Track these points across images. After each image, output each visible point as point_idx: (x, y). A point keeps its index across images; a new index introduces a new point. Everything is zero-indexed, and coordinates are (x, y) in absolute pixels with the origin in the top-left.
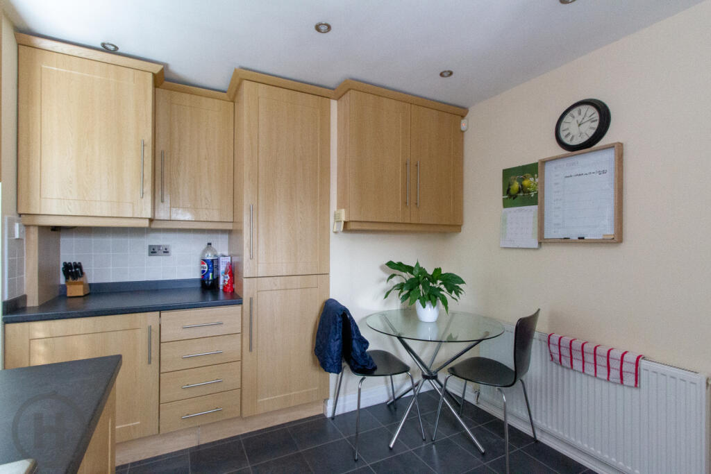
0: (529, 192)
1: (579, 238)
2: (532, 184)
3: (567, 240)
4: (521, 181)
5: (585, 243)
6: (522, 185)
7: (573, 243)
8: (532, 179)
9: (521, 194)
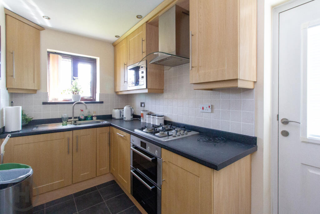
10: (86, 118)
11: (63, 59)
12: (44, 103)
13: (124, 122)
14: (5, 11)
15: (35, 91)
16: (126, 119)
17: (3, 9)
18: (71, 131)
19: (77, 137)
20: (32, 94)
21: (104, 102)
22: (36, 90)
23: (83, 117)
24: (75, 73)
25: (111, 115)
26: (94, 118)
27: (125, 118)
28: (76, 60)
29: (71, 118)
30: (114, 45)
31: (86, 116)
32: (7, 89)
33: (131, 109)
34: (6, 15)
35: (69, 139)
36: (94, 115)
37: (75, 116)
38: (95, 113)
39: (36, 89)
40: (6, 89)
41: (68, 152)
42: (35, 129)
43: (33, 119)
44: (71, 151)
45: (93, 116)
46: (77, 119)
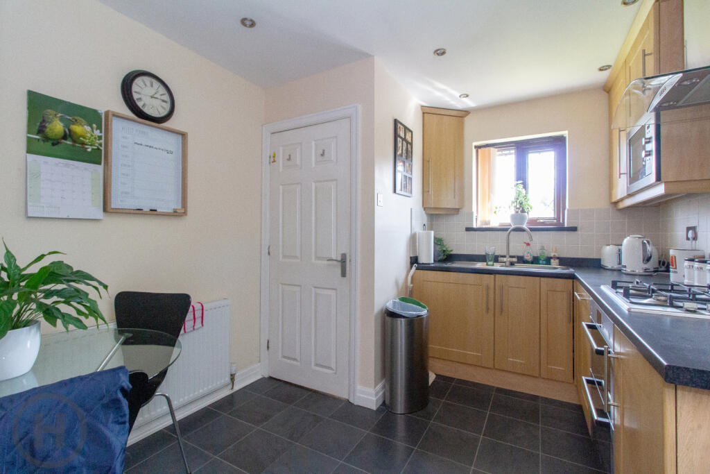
0: (83, 144)
1: (151, 210)
2: (89, 135)
3: (140, 212)
4: (67, 123)
5: (157, 215)
6: (70, 130)
7: (145, 214)
8: (88, 128)
9: (69, 142)
10: (535, 260)
11: (500, 153)
12: (468, 229)
13: (624, 275)
14: (422, 109)
15: (456, 211)
16: (628, 270)
17: (420, 108)
18: (492, 276)
19: (502, 288)
20: (454, 214)
21: (579, 229)
22: (458, 209)
23: (529, 258)
24: (521, 175)
25: (599, 261)
26: (552, 261)
27: (625, 267)
28: (522, 148)
29: (504, 257)
30: (607, 89)
31: (536, 255)
32: (425, 209)
33: (644, 244)
34: (424, 113)
35: (488, 288)
36: (552, 255)
37: (511, 254)
38: (555, 252)
39: (457, 207)
40: (422, 209)
41: (488, 309)
42: (449, 265)
43: (451, 253)
44: (491, 307)
45: (551, 258)
46: (515, 260)
